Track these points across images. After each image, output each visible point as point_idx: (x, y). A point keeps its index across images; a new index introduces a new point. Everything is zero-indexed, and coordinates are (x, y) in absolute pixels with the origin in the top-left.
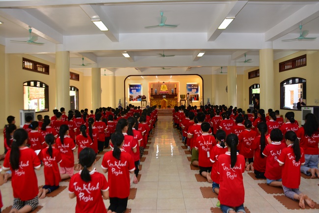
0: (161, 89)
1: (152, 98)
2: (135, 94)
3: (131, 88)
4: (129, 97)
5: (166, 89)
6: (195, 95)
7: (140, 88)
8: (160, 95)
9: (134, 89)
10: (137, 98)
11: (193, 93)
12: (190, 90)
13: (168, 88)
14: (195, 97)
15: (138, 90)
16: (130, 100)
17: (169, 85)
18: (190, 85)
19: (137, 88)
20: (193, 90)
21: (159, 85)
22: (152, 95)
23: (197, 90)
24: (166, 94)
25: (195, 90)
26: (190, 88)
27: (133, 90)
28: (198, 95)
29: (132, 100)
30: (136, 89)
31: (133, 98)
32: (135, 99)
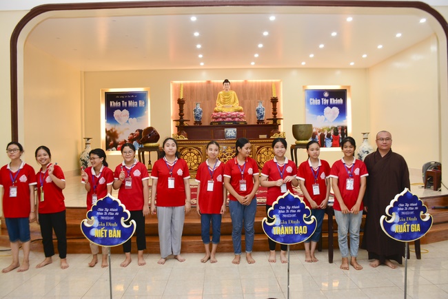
0: (219, 107)
1: (183, 138)
2: (127, 127)
3: (112, 104)
4: (103, 136)
5: (237, 106)
6: (336, 130)
7: (141, 103)
8: (212, 126)
9: (121, 108)
10: (132, 140)
11: (325, 121)
12: (321, 109)
13: (242, 104)
14: (336, 133)
15: (135, 112)
16: (108, 147)
17: (244, 93)
18: (319, 94)
19: (131, 103)
20: (328, 109)
21: (210, 93)
22: (181, 127)
23: (342, 109)
24: (235, 125)
25: (336, 110)
26: (317, 102)
27: (117, 113)
28: (344, 129)
29: (115, 145)
30: (128, 108)
31: (120, 139)
32: (124, 144)
